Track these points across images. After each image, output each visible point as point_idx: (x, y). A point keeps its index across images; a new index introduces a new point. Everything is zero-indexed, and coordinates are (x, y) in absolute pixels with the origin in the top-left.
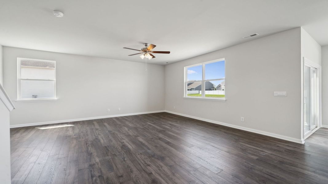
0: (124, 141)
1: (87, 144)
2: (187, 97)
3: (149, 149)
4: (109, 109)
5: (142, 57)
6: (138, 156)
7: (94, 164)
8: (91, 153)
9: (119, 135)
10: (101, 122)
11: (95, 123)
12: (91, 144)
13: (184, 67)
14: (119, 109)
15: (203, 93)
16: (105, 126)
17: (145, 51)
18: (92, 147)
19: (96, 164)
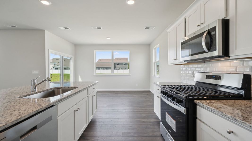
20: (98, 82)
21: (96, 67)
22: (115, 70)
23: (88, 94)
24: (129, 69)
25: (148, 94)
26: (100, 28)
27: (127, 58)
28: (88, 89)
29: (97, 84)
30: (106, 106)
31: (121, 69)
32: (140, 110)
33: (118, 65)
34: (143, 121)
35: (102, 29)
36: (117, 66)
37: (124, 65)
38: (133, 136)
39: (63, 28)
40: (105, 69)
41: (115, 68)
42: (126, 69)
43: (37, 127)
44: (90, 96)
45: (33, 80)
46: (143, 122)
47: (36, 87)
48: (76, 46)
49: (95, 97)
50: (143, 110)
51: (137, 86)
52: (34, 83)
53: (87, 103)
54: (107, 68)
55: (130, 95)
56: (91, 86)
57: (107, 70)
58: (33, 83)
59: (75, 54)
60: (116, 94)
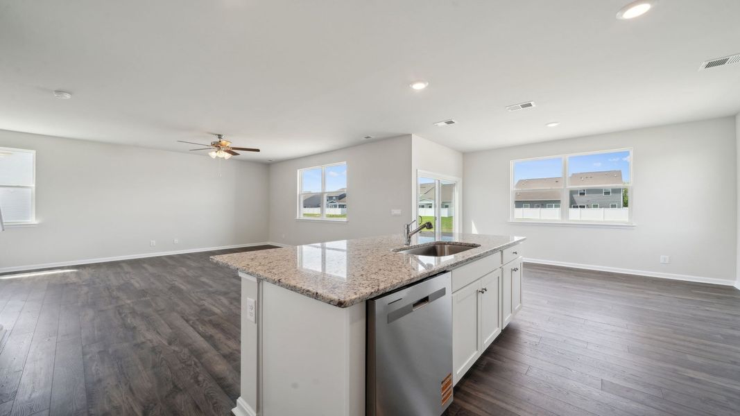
0: (176, 283)
1: (120, 314)
2: (302, 217)
3: (211, 287)
4: (154, 242)
5: (213, 154)
6: (193, 295)
7: (143, 343)
8: (135, 328)
9: (168, 277)
10: (136, 263)
11: (127, 268)
12: (130, 313)
13: (298, 171)
14: (176, 241)
15: (322, 211)
16: (144, 268)
17: (218, 146)
18: (134, 317)
19: (148, 342)
20: (523, 238)
21: (516, 202)
22: (573, 211)
23: (502, 263)
24: (626, 205)
25: (719, 298)
26: (530, 105)
27: (620, 171)
28: (502, 252)
29: (521, 243)
30: (546, 302)
31: (595, 206)
32: (677, 342)
33: (582, 194)
34: (692, 376)
35: (534, 106)
36: (577, 197)
37: (608, 193)
38: (642, 403)
39: (444, 124)
40: (538, 207)
41: (573, 204)
42: (614, 206)
43: (430, 298)
44: (507, 268)
45: (406, 226)
46: (692, 379)
47: (410, 237)
48: (467, 156)
49: (518, 272)
50: (690, 342)
51: (662, 261)
52: (408, 231)
53: (500, 281)
54: (543, 204)
55: (634, 288)
56: (509, 246)
57: (543, 210)
58: (406, 232)
59: (465, 173)
60: (576, 276)
